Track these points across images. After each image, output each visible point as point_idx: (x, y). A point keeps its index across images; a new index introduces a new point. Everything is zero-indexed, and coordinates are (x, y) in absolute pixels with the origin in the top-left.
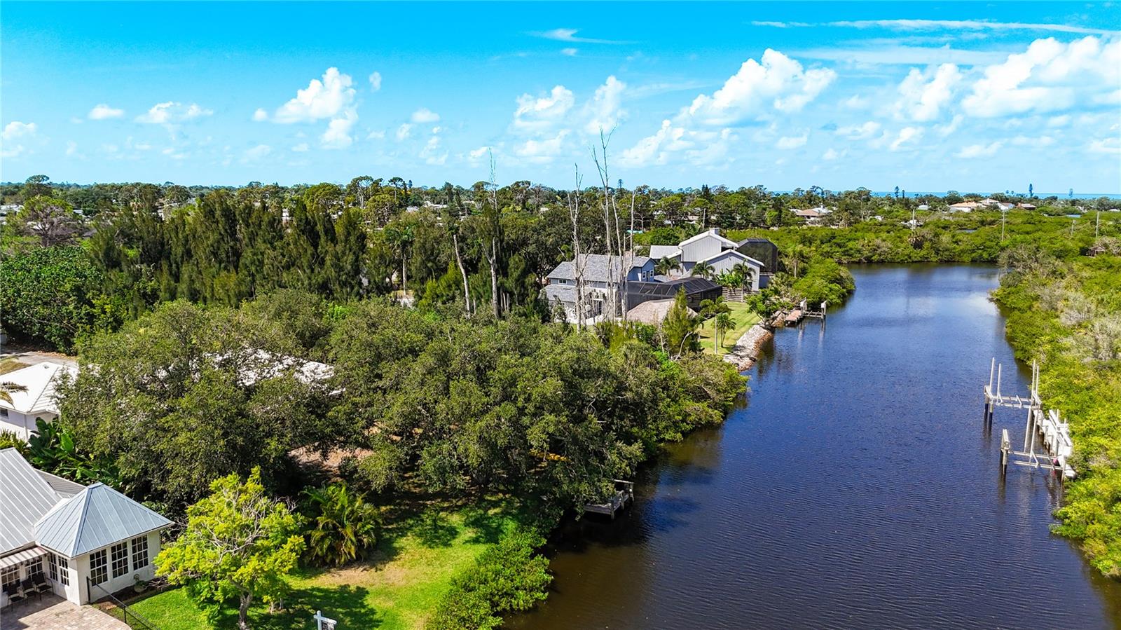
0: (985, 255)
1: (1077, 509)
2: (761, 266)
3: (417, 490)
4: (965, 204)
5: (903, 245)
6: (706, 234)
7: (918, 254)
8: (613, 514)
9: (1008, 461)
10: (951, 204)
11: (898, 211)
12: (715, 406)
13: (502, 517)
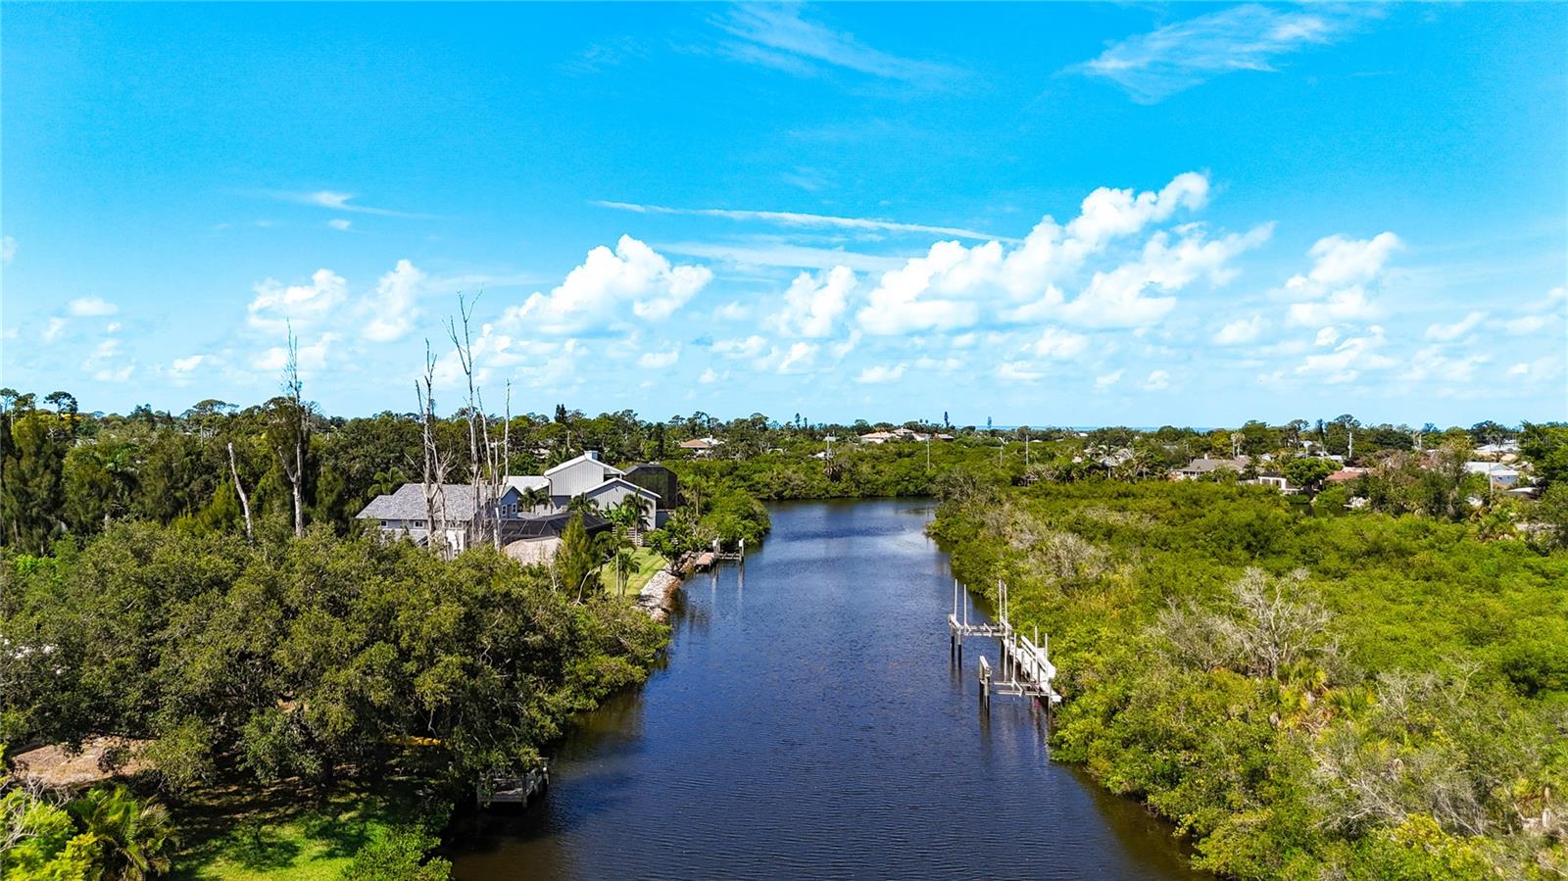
0: (911, 488)
1: (1073, 730)
2: (657, 498)
3: (215, 802)
4: (877, 435)
5: (818, 477)
6: (581, 458)
7: (836, 488)
8: (525, 801)
9: (990, 692)
10: (861, 435)
11: (802, 442)
12: (635, 660)
13: (362, 822)
